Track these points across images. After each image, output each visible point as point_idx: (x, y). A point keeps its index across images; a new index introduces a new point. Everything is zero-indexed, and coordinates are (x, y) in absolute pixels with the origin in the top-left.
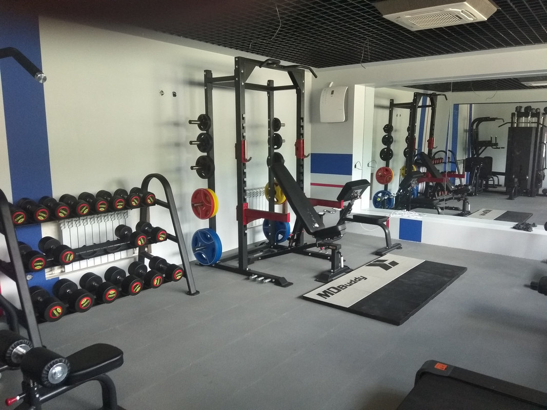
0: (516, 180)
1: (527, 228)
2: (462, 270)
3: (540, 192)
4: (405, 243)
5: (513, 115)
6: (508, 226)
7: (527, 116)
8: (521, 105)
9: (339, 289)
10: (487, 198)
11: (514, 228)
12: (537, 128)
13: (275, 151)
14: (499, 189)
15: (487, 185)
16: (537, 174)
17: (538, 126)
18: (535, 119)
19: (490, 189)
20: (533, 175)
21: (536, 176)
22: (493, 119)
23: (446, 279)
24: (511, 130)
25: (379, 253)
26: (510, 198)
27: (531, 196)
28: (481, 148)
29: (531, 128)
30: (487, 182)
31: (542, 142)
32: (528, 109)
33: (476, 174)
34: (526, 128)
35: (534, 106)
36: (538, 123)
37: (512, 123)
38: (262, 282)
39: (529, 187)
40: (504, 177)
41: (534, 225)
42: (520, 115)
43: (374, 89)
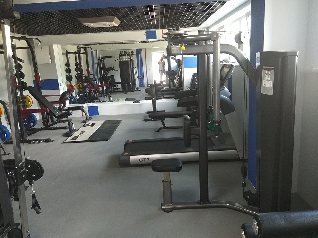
0: (126, 85)
1: (138, 102)
2: (120, 121)
3: (136, 89)
4: (93, 117)
5: (120, 55)
6: (131, 102)
7: (125, 56)
8: (122, 51)
9: (78, 136)
10: (116, 95)
11: (133, 103)
12: (130, 61)
13: (21, 80)
14: (119, 90)
15: (114, 89)
16: (134, 81)
17: (130, 60)
18: (128, 57)
19: (116, 91)
20: (132, 82)
21: (134, 83)
22: (110, 57)
23: (116, 124)
24: (120, 62)
25: (84, 122)
26: (126, 93)
27: (133, 92)
28: (107, 71)
29: (128, 61)
30: (114, 88)
31: (133, 67)
32: (125, 52)
33: (109, 84)
34: (126, 61)
35: (127, 51)
36: (130, 59)
37: (120, 59)
38: (39, 142)
39: (131, 88)
40: (121, 84)
41: (140, 101)
42: (123, 55)
43: (61, 46)
